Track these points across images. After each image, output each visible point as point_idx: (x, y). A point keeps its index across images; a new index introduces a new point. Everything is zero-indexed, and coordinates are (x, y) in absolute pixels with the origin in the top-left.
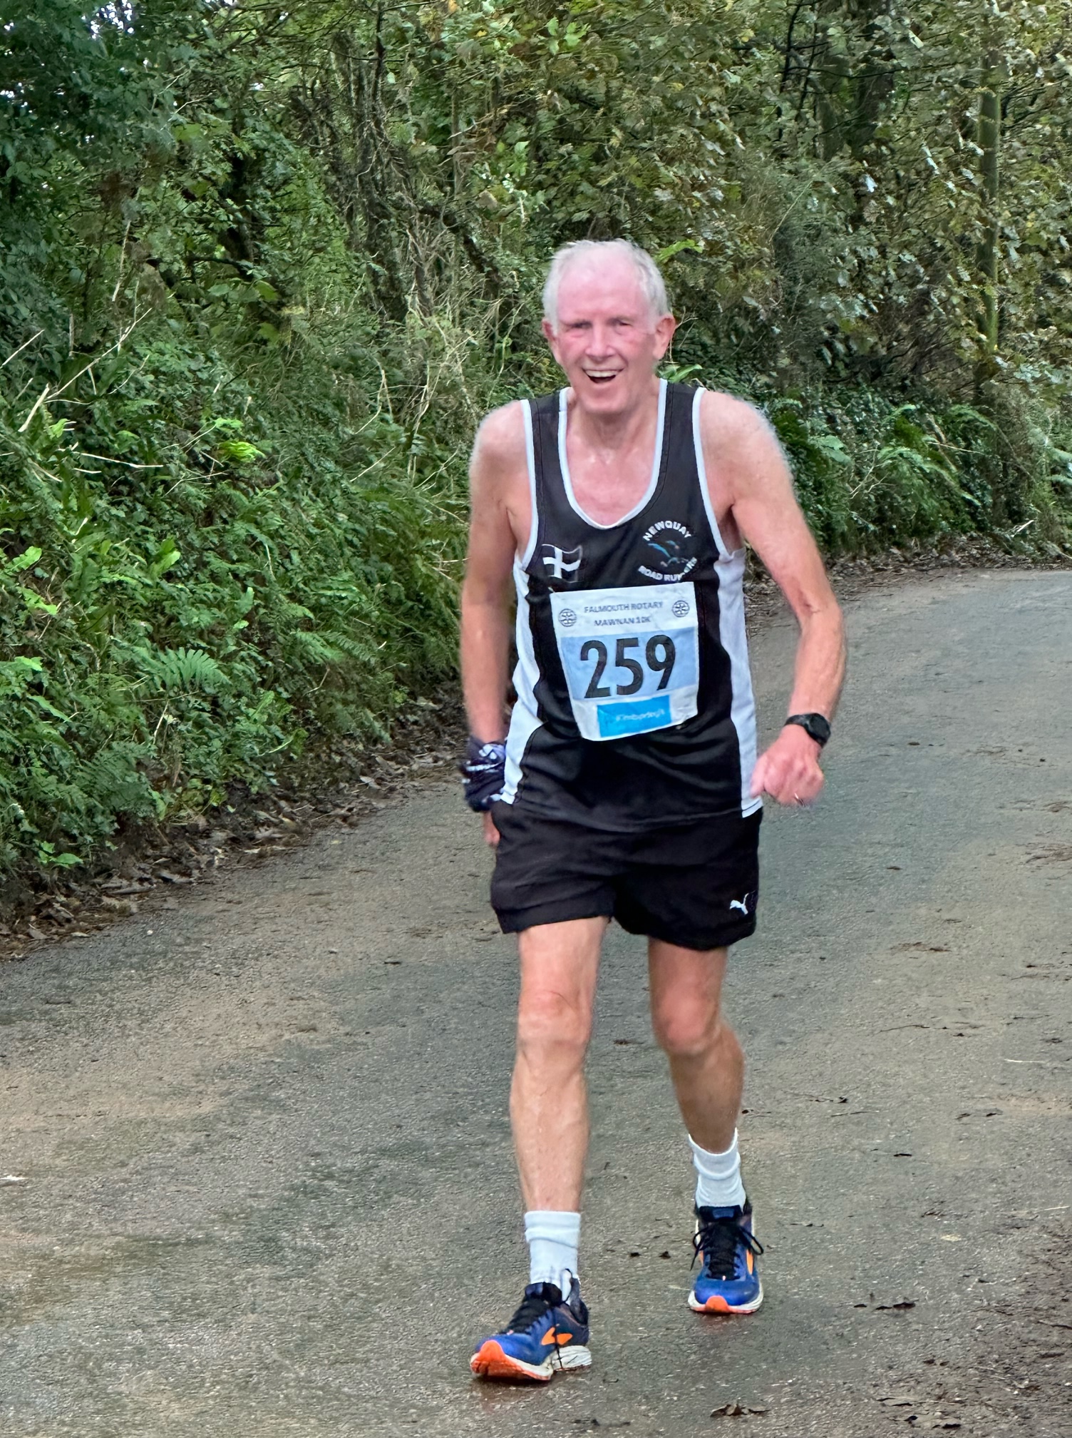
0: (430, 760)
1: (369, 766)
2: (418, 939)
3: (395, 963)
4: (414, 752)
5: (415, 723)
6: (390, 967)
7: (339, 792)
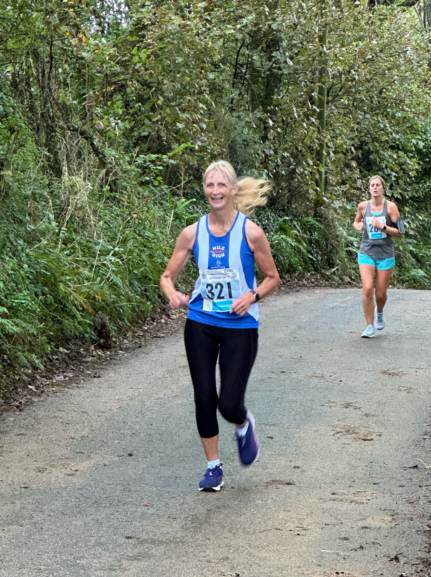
0: (62, 377)
1: (33, 380)
2: (39, 474)
3: (25, 488)
4: (55, 373)
5: (57, 359)
6: (23, 490)
7: (17, 393)
